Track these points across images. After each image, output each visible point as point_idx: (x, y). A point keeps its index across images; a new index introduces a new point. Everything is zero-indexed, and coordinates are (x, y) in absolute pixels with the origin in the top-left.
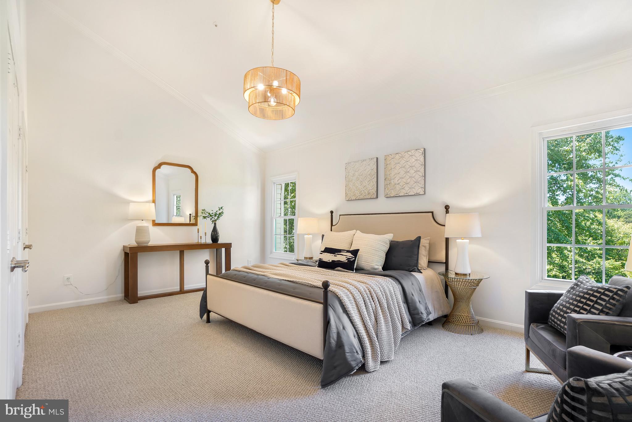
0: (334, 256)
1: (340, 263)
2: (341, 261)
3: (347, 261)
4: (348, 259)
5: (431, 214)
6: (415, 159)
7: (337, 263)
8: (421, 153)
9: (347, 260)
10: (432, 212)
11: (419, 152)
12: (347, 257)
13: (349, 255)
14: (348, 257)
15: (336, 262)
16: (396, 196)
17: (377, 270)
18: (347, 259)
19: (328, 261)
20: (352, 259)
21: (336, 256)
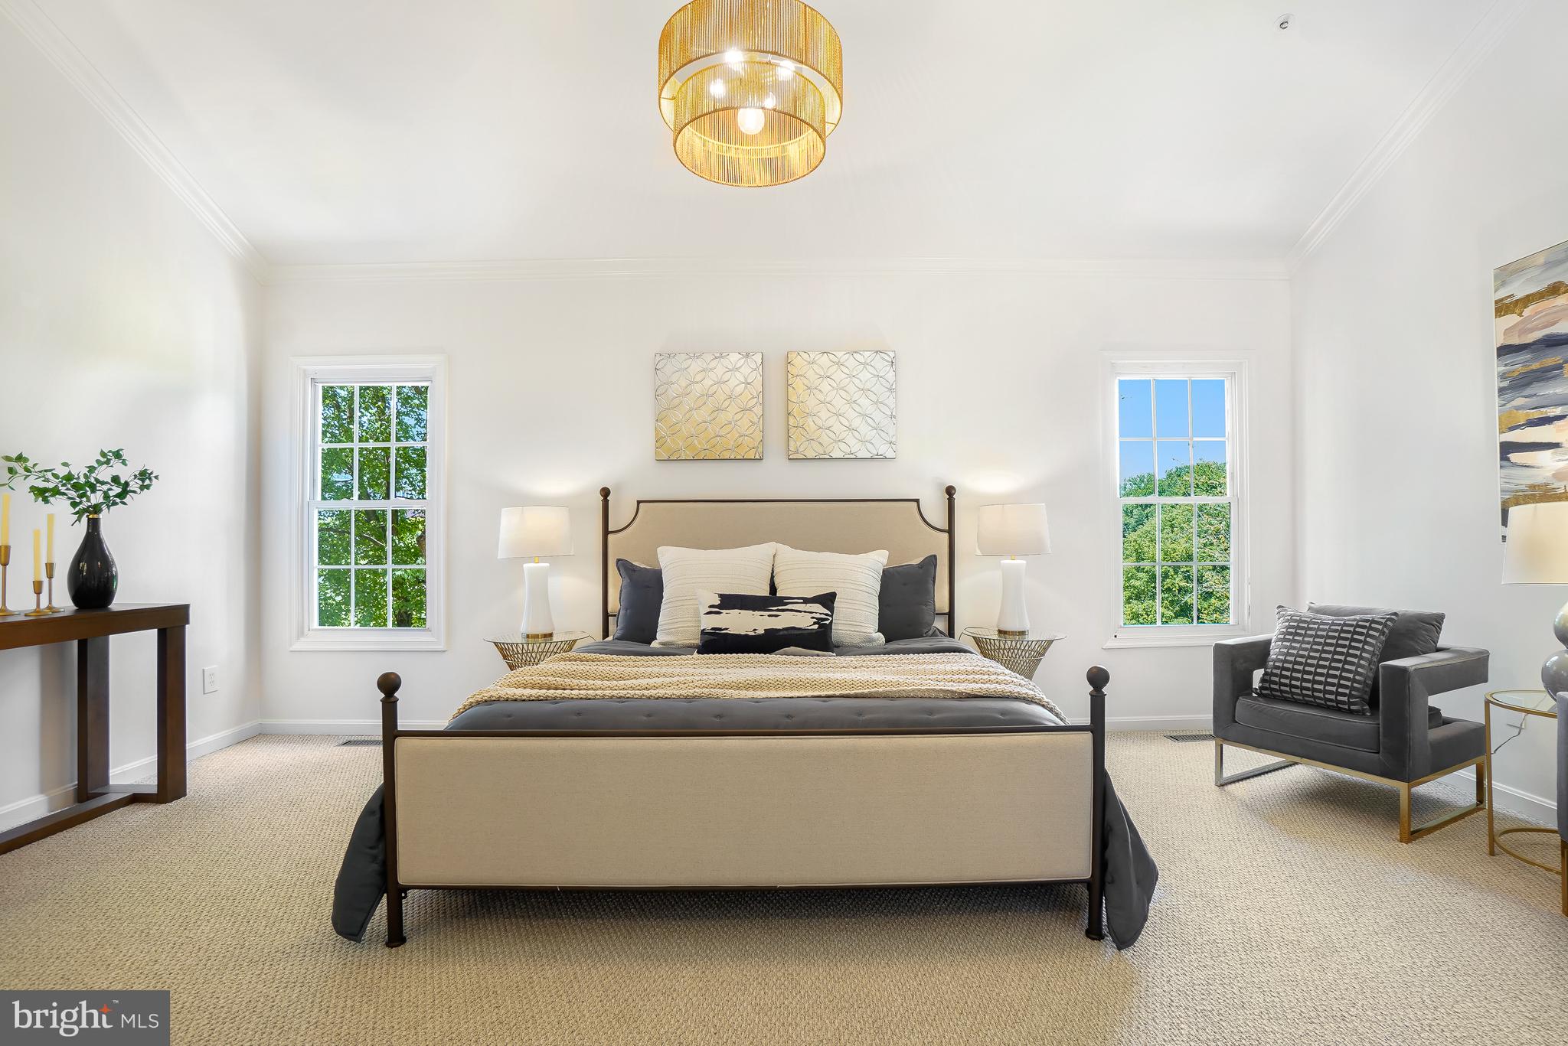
0: (769, 616)
1: (797, 635)
2: (800, 629)
3: (816, 626)
4: (819, 621)
5: (915, 504)
6: (872, 374)
7: (782, 635)
8: (888, 362)
9: (815, 623)
10: (917, 501)
11: (882, 358)
12: (814, 615)
13: (818, 609)
14: (818, 616)
15: (781, 633)
16: (822, 457)
17: (875, 644)
18: (815, 620)
19: (751, 634)
20: (828, 619)
21: (777, 616)
